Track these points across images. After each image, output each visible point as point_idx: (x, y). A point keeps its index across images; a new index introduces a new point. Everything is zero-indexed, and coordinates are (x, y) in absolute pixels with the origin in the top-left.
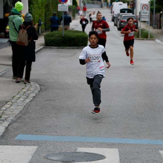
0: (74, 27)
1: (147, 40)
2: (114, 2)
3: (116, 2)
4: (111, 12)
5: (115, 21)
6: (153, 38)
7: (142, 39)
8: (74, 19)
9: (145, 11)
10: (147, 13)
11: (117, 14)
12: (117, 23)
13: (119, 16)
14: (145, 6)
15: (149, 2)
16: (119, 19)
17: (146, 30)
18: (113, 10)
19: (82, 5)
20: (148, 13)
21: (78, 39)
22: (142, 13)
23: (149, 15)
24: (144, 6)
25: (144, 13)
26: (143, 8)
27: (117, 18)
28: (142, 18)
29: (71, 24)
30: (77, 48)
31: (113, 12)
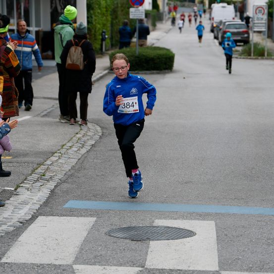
0: (154, 41)
1: (263, 59)
2: (214, 3)
3: (218, 3)
4: (210, 19)
5: (216, 32)
6: (271, 56)
7: (255, 59)
8: (154, 30)
9: (260, 16)
10: (262, 19)
11: (218, 21)
12: (218, 35)
13: (220, 25)
14: (260, 9)
15: (267, 3)
16: (220, 29)
17: (261, 44)
18: (213, 15)
19: (166, 9)
20: (264, 20)
21: (159, 59)
22: (255, 20)
23: (266, 22)
24: (258, 9)
25: (258, 19)
26: (257, 11)
27: (219, 27)
28: (256, 26)
29: (149, 37)
30: (158, 73)
31: (213, 18)
